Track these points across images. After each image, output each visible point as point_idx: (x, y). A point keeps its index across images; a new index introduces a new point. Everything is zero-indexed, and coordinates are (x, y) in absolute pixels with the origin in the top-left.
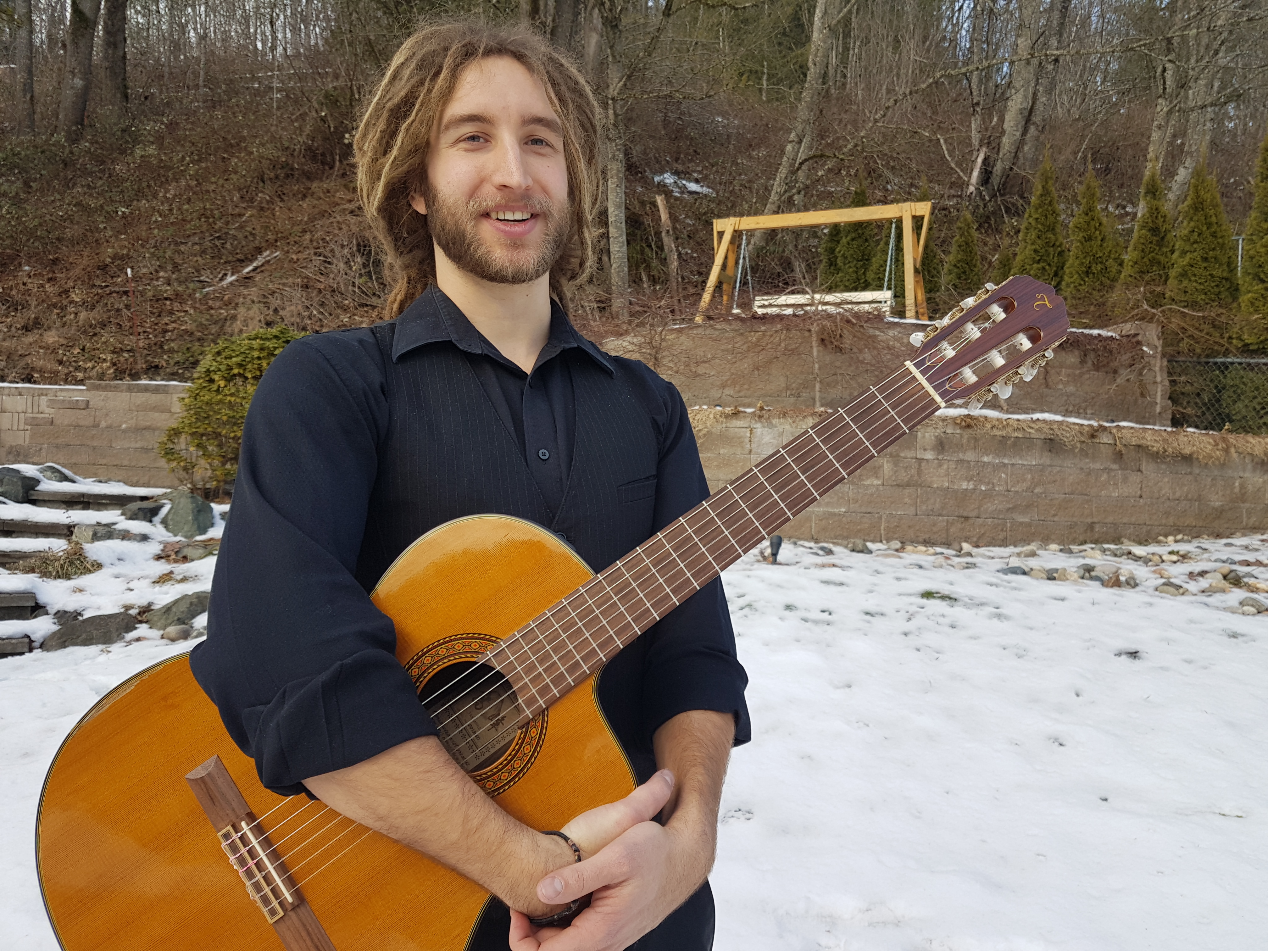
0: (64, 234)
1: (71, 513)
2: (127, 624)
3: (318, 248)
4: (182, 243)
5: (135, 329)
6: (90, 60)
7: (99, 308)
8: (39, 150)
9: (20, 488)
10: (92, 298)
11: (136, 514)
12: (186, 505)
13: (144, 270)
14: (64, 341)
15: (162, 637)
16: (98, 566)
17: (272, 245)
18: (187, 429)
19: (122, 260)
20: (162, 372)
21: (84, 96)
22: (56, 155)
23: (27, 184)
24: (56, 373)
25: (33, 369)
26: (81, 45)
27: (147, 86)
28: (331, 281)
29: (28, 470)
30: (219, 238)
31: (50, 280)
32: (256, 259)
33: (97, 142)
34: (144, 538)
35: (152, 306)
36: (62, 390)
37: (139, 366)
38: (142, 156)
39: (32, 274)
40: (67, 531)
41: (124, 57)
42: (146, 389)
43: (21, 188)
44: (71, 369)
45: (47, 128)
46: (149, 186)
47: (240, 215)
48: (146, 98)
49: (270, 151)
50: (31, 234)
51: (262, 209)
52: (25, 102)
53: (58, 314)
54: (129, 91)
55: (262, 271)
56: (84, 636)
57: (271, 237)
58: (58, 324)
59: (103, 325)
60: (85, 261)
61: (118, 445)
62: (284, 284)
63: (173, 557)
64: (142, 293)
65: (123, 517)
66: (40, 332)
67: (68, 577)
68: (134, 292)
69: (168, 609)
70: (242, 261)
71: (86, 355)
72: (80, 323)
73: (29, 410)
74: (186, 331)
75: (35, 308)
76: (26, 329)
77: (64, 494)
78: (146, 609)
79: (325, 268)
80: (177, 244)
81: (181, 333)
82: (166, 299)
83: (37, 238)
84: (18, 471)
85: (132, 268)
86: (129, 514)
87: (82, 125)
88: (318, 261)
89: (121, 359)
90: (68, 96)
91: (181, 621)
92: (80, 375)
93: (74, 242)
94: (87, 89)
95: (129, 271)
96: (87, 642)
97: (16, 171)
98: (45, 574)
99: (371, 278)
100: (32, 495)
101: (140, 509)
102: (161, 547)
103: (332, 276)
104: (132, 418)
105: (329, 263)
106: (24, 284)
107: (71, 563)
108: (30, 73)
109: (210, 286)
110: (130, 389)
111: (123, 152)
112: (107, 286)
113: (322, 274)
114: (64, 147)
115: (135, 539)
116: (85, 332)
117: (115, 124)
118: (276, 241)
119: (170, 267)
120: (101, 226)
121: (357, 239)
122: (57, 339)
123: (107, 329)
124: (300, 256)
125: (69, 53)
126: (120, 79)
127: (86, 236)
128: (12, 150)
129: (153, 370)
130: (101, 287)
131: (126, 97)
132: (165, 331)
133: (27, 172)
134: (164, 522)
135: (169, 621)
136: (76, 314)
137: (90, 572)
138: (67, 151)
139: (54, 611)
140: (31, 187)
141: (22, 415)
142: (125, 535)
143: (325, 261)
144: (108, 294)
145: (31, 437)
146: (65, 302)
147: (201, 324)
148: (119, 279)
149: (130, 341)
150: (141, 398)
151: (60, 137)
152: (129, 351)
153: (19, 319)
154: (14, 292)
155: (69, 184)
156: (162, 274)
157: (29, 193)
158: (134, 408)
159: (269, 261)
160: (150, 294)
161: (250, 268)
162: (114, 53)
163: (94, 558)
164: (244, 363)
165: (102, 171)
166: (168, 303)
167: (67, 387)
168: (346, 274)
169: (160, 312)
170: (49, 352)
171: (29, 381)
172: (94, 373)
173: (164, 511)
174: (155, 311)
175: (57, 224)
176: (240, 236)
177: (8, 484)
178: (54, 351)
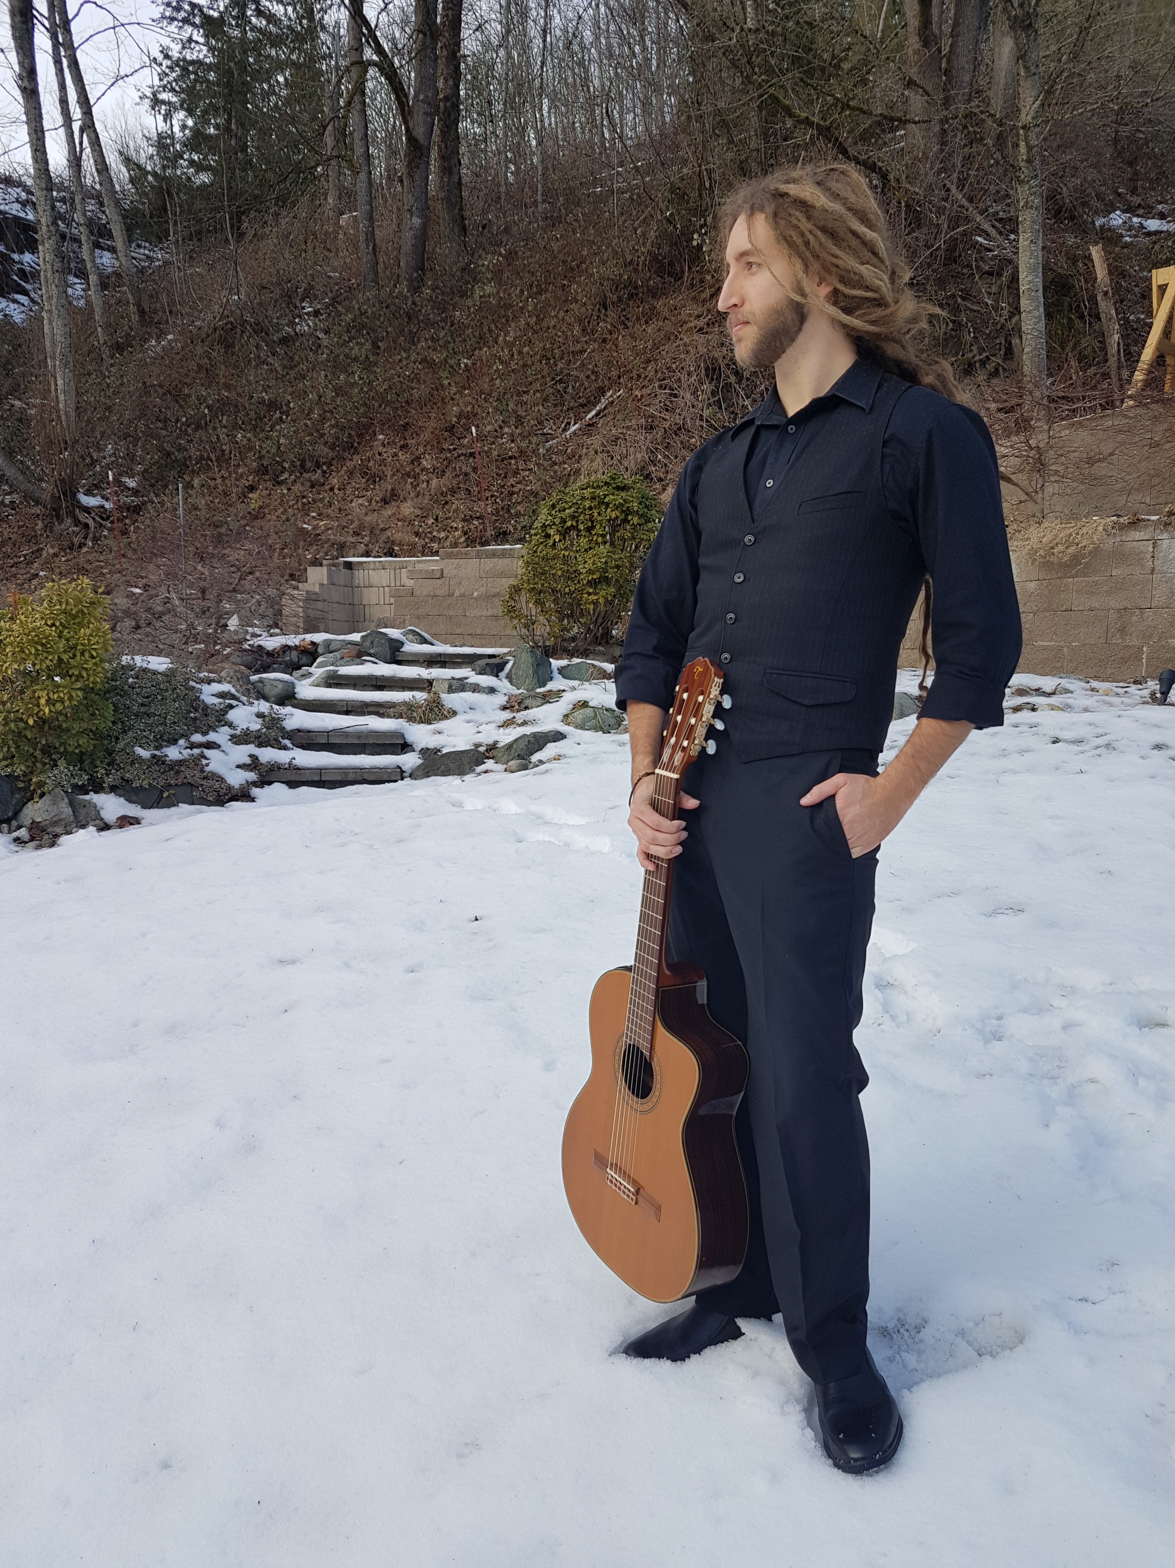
0: (411, 395)
1: (431, 670)
2: (477, 759)
3: (664, 379)
4: (524, 392)
5: (483, 493)
6: (427, 193)
7: (448, 473)
8: (384, 305)
9: (388, 649)
10: (442, 464)
11: (484, 670)
12: (526, 659)
13: (489, 428)
14: (419, 512)
15: (506, 770)
16: (455, 713)
17: (615, 383)
18: (526, 585)
19: (467, 418)
20: (509, 538)
21: (423, 236)
22: (400, 308)
23: (375, 346)
24: (414, 545)
25: (393, 543)
26: (417, 177)
27: (485, 212)
28: (677, 417)
29: (394, 633)
30: (561, 381)
31: (402, 447)
32: (599, 401)
33: (437, 287)
34: (492, 690)
35: (498, 467)
36: (419, 562)
37: (488, 534)
38: (481, 297)
39: (386, 442)
40: (427, 685)
41: (460, 183)
42: (494, 555)
43: (370, 350)
44: (427, 540)
45: (390, 279)
46: (490, 331)
47: (582, 351)
48: (484, 227)
49: (612, 270)
50: (383, 400)
51: (604, 341)
52: (368, 253)
53: (412, 483)
54: (466, 222)
55: (605, 415)
56: (443, 768)
57: (614, 373)
58: (412, 494)
59: (453, 492)
60: (432, 424)
61: (471, 613)
62: (628, 428)
63: (517, 707)
64: (488, 453)
65: (473, 673)
66: (397, 504)
67: (429, 722)
68: (479, 453)
69: (510, 746)
70: (583, 405)
71: (440, 525)
72: (432, 492)
73: (393, 585)
74: (531, 492)
75: (391, 478)
76: (385, 501)
77: (424, 654)
78: (492, 747)
79: (671, 402)
80: (519, 394)
81: (526, 494)
82: (511, 458)
83: (388, 403)
84: (385, 635)
85: (477, 427)
86: (478, 669)
87: (422, 269)
88: (663, 394)
89: (472, 527)
90: (408, 239)
91: (519, 757)
92: (435, 546)
93: (422, 404)
94: (424, 227)
95: (474, 429)
96: (446, 773)
97: (365, 332)
98: (411, 719)
99: (720, 408)
100: (398, 656)
101: (487, 664)
102: (506, 698)
103: (678, 411)
104: (482, 586)
105: (676, 396)
106: (380, 454)
107: (431, 710)
108: (371, 219)
109: (554, 439)
110: (479, 556)
111: (464, 295)
112: (455, 449)
113: (667, 410)
114: (406, 298)
115: (484, 692)
116: (436, 502)
117: (455, 263)
118: (619, 377)
119: (513, 421)
120: (446, 382)
121: (705, 360)
122: (412, 509)
123: (458, 496)
124: (645, 391)
125: (405, 190)
126: (457, 211)
127: (432, 395)
128: (359, 309)
129: (502, 536)
130: (450, 451)
131: (464, 229)
132: (512, 494)
133: (374, 331)
134: (509, 677)
135: (511, 757)
136: (428, 482)
137: (446, 718)
138: (410, 303)
139: (419, 749)
140: (379, 347)
141: (387, 589)
142: (476, 688)
143: (671, 395)
144: (455, 458)
145: (396, 610)
146: (417, 470)
147: (546, 482)
148: (466, 440)
149: (479, 507)
150: (489, 564)
151: (403, 288)
152: (478, 518)
153: (378, 492)
154: (371, 464)
155: (413, 340)
156: (506, 430)
157: (378, 354)
158: (483, 575)
159: (612, 402)
160: (495, 453)
161: (593, 413)
162: (449, 180)
163: (450, 706)
164: (577, 514)
165: (444, 320)
166: (513, 462)
167: (424, 558)
168: (693, 407)
169: (506, 474)
170: (406, 523)
171: (391, 556)
172: (448, 543)
173: (509, 666)
174: (501, 472)
175: (405, 386)
176: (582, 376)
177: (378, 646)
178: (411, 523)
